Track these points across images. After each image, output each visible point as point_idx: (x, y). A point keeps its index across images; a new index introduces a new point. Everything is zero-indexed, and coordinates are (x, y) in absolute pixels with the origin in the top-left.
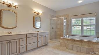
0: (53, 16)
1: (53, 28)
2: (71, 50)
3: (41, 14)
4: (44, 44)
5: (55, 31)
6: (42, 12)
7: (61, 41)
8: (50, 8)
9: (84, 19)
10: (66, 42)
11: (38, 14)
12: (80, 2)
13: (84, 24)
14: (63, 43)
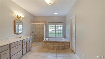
0: (33, 20)
1: (33, 32)
2: (52, 50)
3: (23, 18)
4: (29, 50)
5: (35, 35)
6: (24, 16)
7: (44, 44)
8: (31, 13)
9: (57, 26)
10: (48, 44)
11: (19, 18)
12: (56, 14)
13: (57, 29)
14: (45, 45)
